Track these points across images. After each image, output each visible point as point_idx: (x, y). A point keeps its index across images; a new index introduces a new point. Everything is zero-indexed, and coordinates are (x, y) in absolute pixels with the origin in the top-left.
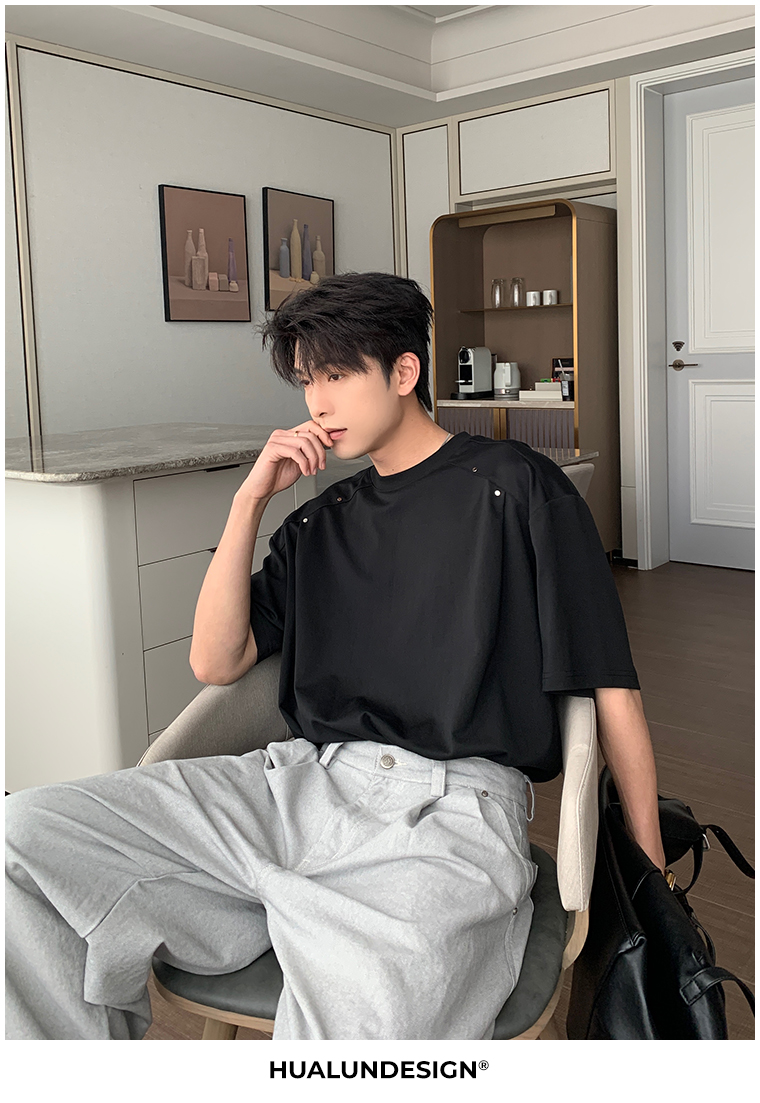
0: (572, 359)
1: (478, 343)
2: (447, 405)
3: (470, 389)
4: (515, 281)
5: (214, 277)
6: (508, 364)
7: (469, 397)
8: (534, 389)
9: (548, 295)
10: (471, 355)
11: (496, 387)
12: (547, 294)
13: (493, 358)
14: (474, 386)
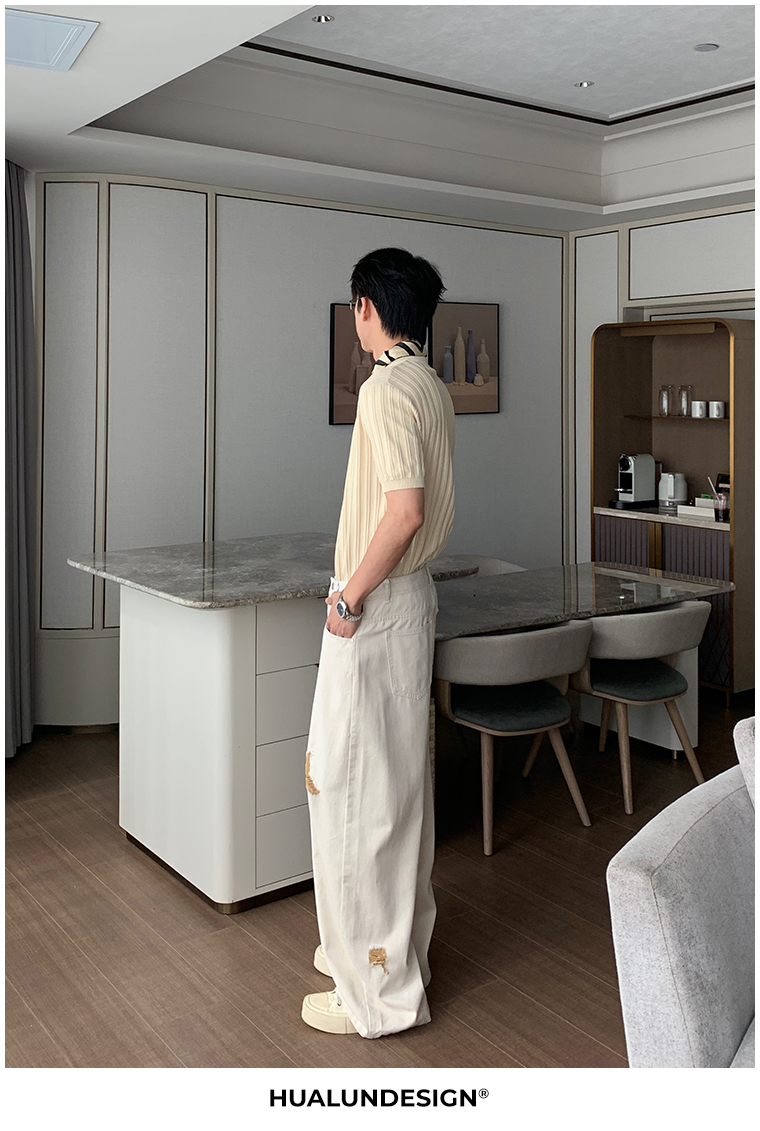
0: (730, 477)
1: (643, 448)
2: (601, 513)
3: (630, 498)
4: (684, 388)
6: (670, 476)
7: (628, 506)
8: (693, 505)
9: (714, 407)
10: (631, 463)
11: (661, 497)
12: (714, 405)
13: (657, 469)
14: (633, 495)
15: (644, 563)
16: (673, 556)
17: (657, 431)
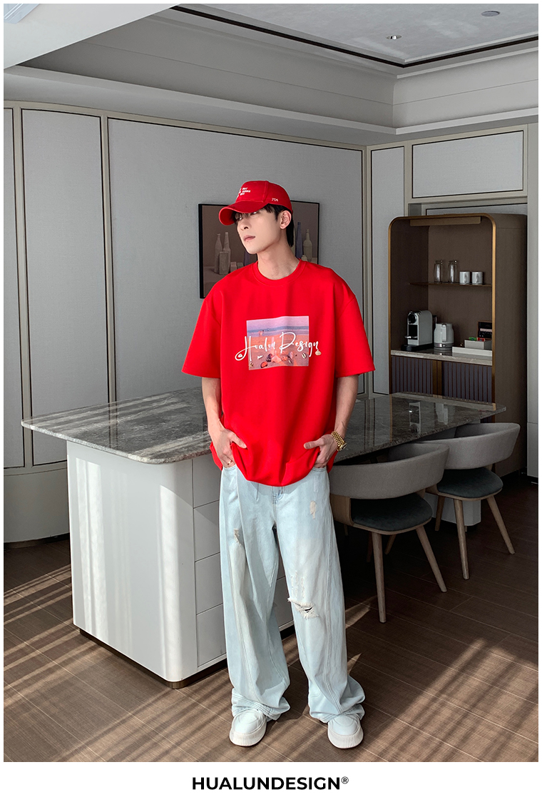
0: (491, 324)
1: (422, 308)
2: (396, 354)
3: (416, 343)
4: (451, 262)
5: (234, 265)
6: (444, 326)
7: (415, 349)
8: (463, 346)
9: (476, 276)
10: (417, 316)
11: (435, 342)
12: (475, 274)
13: (434, 320)
14: (418, 341)
15: (429, 390)
16: (450, 384)
17: (433, 294)
